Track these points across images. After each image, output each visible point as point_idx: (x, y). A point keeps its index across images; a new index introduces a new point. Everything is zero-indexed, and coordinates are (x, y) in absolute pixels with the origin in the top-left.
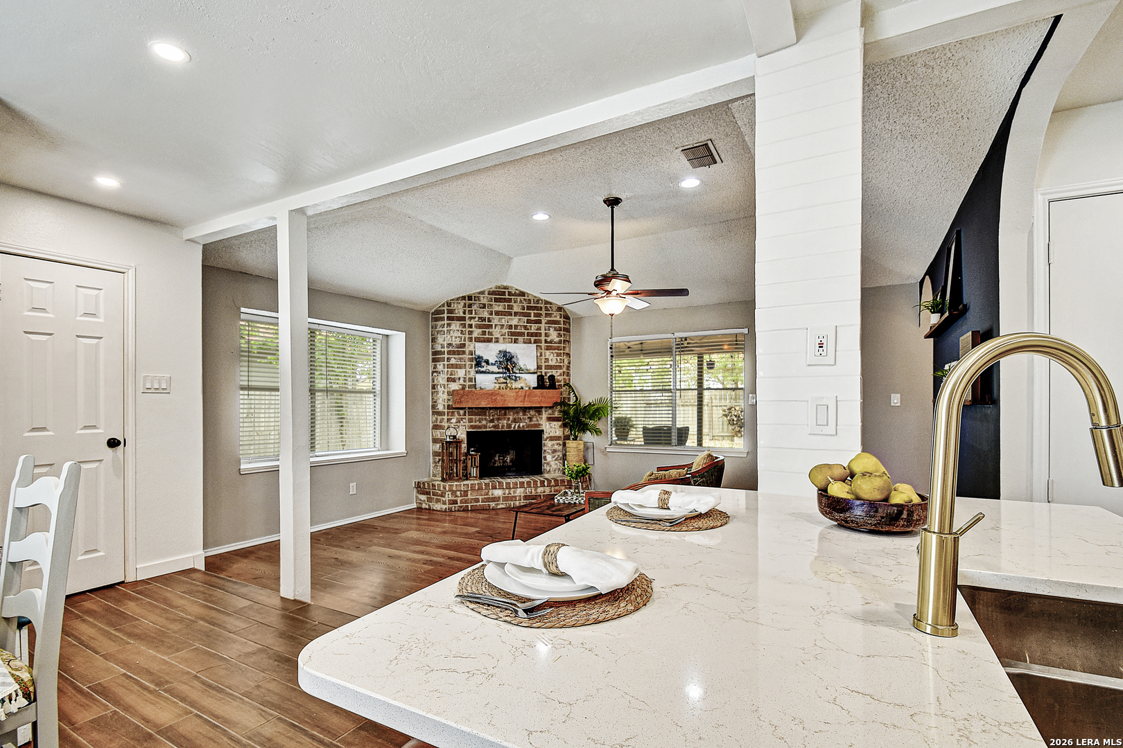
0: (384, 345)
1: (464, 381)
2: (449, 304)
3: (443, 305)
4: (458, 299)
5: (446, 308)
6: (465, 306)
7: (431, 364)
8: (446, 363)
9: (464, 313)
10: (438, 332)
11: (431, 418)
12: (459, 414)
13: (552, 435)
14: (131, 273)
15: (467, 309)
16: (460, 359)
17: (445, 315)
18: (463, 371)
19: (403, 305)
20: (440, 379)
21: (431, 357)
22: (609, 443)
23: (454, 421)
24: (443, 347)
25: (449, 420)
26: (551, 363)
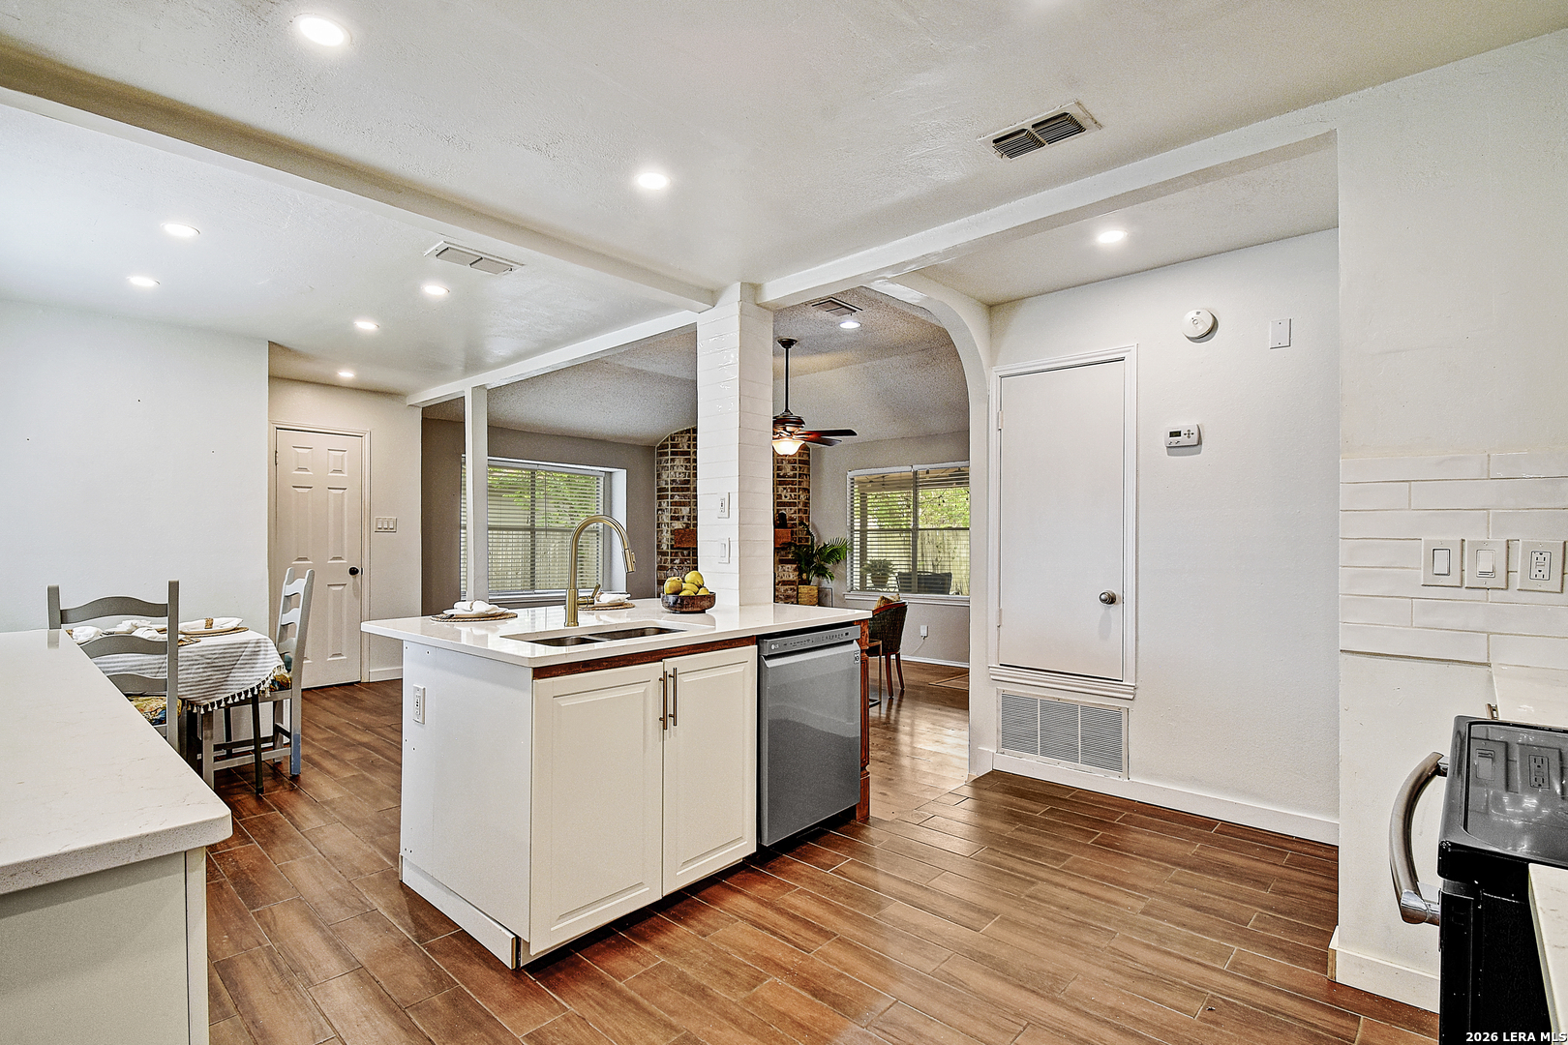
0: (607, 482)
1: (689, 520)
2: (673, 439)
3: (667, 440)
4: (682, 432)
5: (669, 442)
6: (689, 440)
7: (656, 501)
8: (669, 500)
9: (689, 447)
10: (663, 467)
11: (656, 558)
12: (683, 555)
13: (785, 579)
14: (367, 436)
15: (692, 443)
16: (685, 496)
17: (669, 450)
18: (688, 508)
19: (622, 441)
20: (664, 517)
21: (656, 494)
22: (849, 589)
23: (677, 561)
24: (667, 484)
25: (672, 561)
26: (784, 499)
